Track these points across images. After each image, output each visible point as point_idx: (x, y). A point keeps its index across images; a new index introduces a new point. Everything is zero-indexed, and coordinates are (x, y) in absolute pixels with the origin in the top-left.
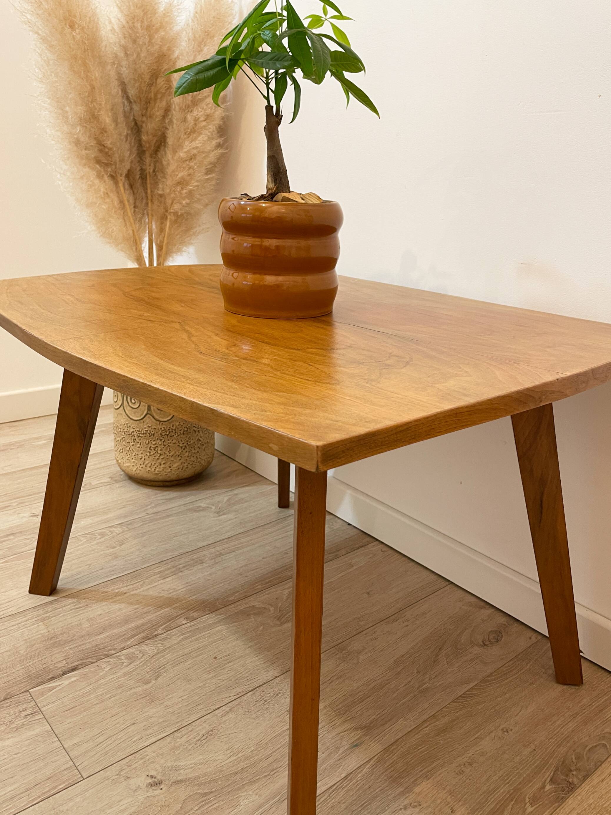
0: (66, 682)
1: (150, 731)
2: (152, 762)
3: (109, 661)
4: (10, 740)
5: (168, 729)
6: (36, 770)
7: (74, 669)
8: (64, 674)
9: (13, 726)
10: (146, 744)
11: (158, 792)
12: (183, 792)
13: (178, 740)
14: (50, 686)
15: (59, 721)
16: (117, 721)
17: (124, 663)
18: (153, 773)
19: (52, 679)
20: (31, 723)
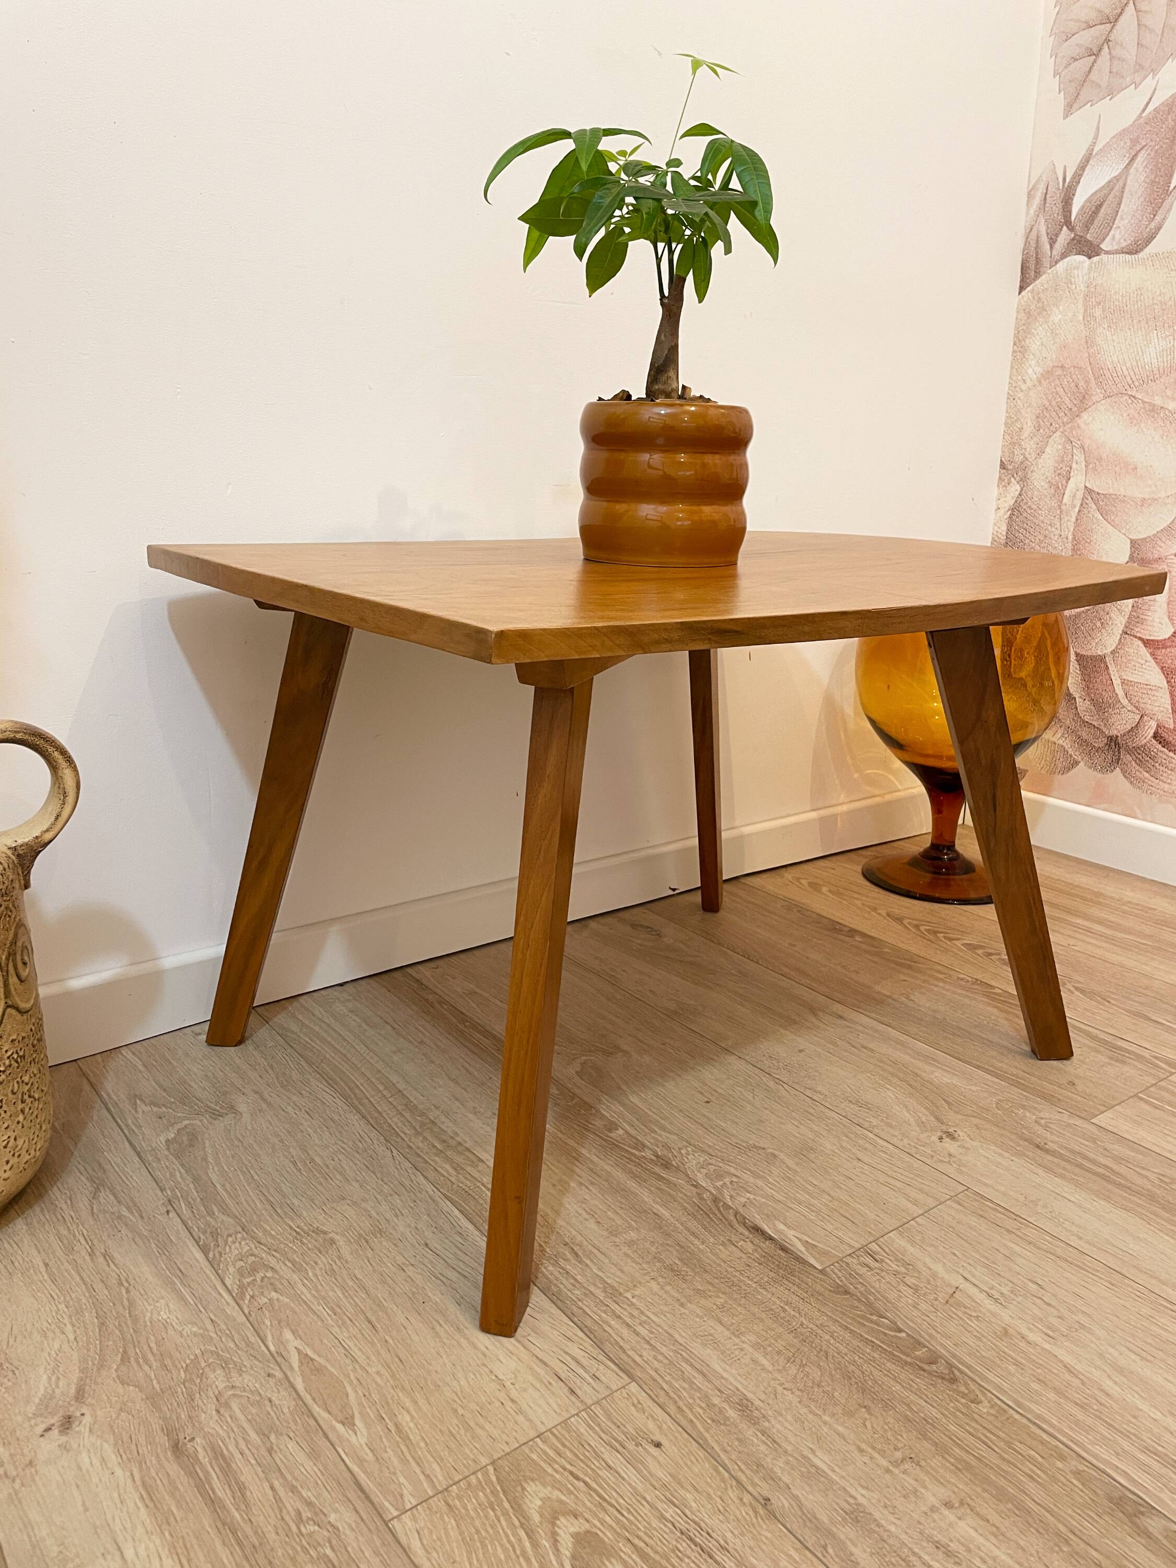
0: (791, 1234)
1: (867, 1145)
2: (918, 1140)
3: (731, 1196)
4: (932, 1267)
5: (859, 1132)
6: (975, 1230)
7: (757, 1230)
8: (771, 1238)
9: (903, 1270)
10: (891, 1147)
11: (959, 1132)
12: (951, 1117)
13: (875, 1124)
14: (803, 1249)
15: (875, 1225)
16: (859, 1174)
17: (731, 1182)
18: (935, 1138)
19: (784, 1249)
20: (890, 1253)
